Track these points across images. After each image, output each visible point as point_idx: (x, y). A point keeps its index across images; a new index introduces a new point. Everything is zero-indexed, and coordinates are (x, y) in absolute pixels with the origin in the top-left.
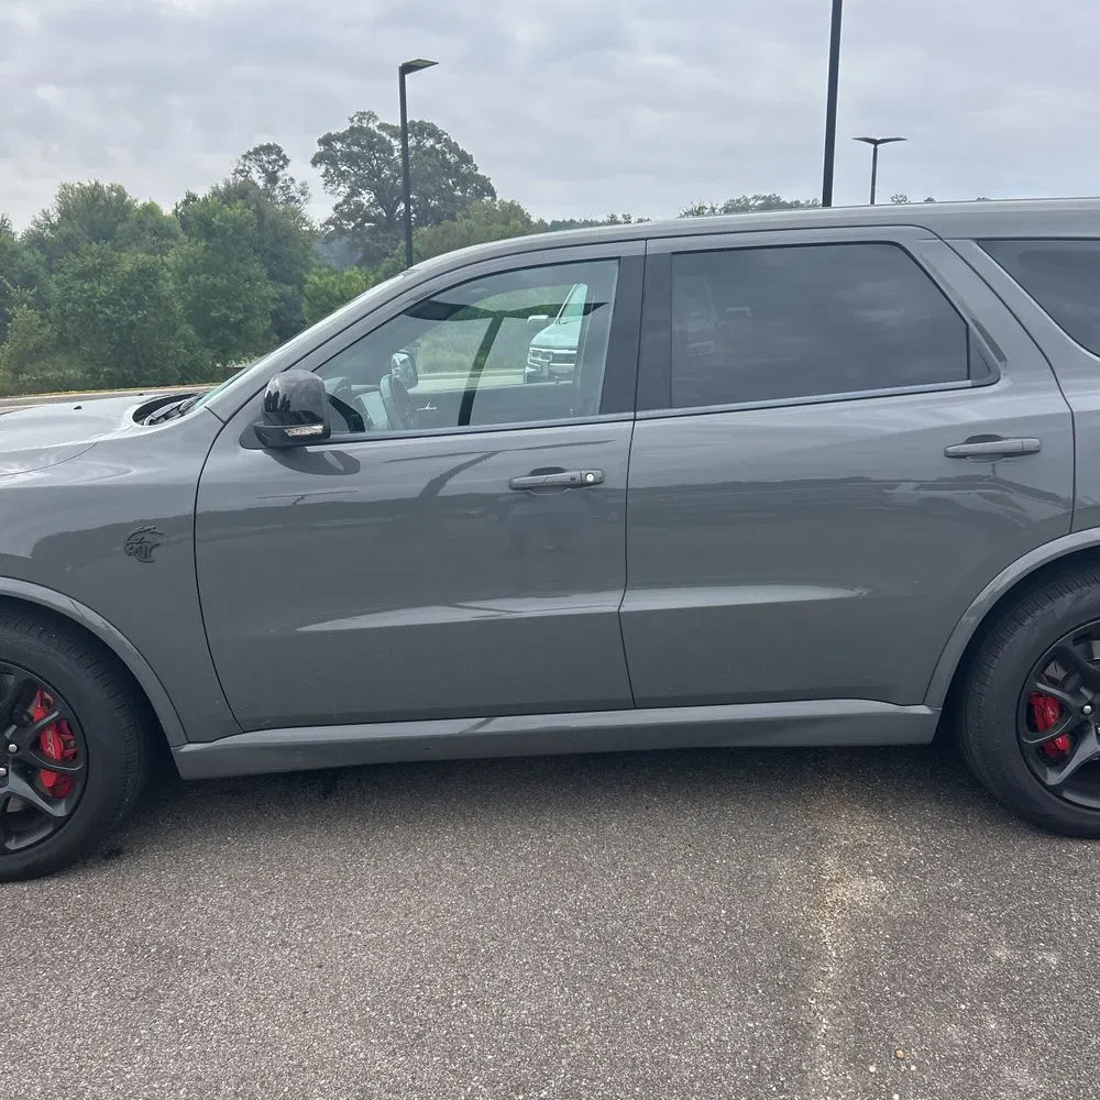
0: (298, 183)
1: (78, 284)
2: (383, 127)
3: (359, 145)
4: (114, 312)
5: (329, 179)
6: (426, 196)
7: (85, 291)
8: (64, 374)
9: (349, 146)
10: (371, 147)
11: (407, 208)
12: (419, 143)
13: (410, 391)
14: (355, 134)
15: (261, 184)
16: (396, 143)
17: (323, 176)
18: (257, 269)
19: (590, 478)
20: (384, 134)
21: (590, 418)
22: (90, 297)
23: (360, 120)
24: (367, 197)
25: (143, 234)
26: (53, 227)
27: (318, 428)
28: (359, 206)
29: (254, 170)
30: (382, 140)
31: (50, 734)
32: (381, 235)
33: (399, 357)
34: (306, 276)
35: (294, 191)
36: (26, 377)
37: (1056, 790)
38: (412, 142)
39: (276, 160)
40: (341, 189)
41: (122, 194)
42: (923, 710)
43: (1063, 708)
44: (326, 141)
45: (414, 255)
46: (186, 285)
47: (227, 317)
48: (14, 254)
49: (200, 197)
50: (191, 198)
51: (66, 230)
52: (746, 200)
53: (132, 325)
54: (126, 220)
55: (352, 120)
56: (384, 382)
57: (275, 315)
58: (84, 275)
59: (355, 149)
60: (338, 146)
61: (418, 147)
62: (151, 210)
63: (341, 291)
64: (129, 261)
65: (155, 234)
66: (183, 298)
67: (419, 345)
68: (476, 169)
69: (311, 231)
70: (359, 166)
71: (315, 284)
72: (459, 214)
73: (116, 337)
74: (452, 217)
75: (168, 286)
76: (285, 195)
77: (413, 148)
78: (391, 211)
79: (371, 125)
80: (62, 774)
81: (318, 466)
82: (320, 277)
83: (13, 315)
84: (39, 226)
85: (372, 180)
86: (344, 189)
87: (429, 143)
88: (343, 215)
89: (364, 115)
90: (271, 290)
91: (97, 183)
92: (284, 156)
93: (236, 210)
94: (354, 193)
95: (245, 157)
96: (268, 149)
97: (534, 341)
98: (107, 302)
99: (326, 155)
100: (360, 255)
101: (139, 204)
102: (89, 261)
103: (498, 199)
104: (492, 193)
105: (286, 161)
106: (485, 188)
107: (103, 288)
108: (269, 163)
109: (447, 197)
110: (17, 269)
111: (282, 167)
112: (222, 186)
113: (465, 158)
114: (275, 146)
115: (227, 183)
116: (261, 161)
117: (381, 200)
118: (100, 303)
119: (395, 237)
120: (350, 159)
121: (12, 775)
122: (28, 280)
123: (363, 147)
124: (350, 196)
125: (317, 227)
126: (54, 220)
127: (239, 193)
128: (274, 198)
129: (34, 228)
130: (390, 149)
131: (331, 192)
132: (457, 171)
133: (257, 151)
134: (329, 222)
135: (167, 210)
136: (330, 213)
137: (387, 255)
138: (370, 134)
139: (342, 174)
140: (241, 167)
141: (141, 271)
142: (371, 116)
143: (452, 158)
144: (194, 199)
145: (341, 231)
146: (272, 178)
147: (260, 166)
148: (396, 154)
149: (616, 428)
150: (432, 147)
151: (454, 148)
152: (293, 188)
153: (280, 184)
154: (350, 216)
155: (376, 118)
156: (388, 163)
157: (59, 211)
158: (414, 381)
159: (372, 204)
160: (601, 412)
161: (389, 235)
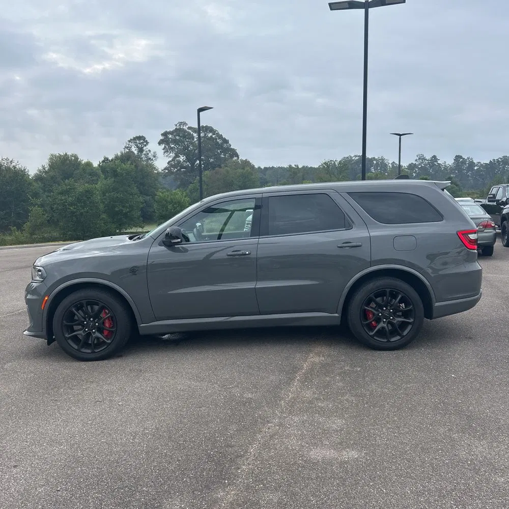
0: (152, 152)
1: (59, 197)
2: (189, 128)
3: (179, 136)
4: (74, 209)
5: (166, 151)
6: (208, 157)
7: (62, 200)
8: (52, 235)
9: (175, 136)
10: (184, 137)
11: (200, 162)
12: (205, 135)
13: (202, 234)
14: (178, 131)
15: (136, 152)
16: (195, 135)
17: (163, 149)
18: (135, 190)
19: (247, 253)
20: (190, 131)
21: (249, 238)
22: (64, 202)
23: (180, 125)
24: (182, 158)
25: (85, 175)
26: (46, 172)
27: (179, 240)
28: (179, 162)
29: (133, 147)
30: (189, 134)
31: (107, 321)
32: (189, 174)
33: (198, 224)
34: (156, 192)
35: (150, 155)
36: (36, 236)
37: (372, 337)
38: (202, 135)
39: (142, 143)
40: (171, 154)
41: (76, 158)
42: (336, 315)
43: (374, 314)
44: (165, 134)
45: (203, 183)
46: (105, 197)
47: (122, 210)
48: (30, 184)
49: (110, 159)
50: (106, 160)
51: (52, 174)
52: (351, 157)
53: (81, 214)
54: (78, 169)
55: (176, 125)
56: (195, 230)
57: (142, 209)
58: (61, 193)
59: (178, 138)
60: (170, 136)
61: (205, 136)
62: (89, 164)
63: (171, 199)
64: (81, 187)
65: (90, 175)
66: (104, 203)
67: (204, 221)
68: (230, 146)
69: (157, 173)
70: (179, 145)
71: (160, 196)
72: (222, 165)
73: (75, 219)
74: (220, 166)
75: (97, 198)
76: (146, 157)
77: (203, 137)
78: (193, 164)
79: (184, 127)
80: (110, 331)
81: (178, 250)
82: (162, 193)
83: (32, 210)
84: (40, 172)
85: (184, 151)
86: (173, 155)
87: (210, 135)
88: (171, 166)
89: (181, 123)
90: (141, 199)
91: (66, 154)
92: (147, 141)
93: (127, 166)
94: (177, 156)
95: (129, 141)
96: (140, 138)
97: (247, 220)
98: (71, 204)
99: (165, 140)
100: (179, 183)
101: (83, 162)
102: (65, 188)
103: (240, 158)
104: (237, 156)
105: (147, 143)
106: (234, 153)
107: (71, 199)
108: (140, 144)
109: (217, 157)
110: (30, 190)
111: (145, 145)
112: (119, 154)
113: (226, 141)
114: (143, 137)
115: (122, 153)
116: (136, 143)
117: (188, 159)
118: (69, 205)
119: (195, 175)
120: (175, 142)
121: (96, 332)
122: (36, 195)
123: (181, 137)
124: (175, 158)
125: (160, 170)
126: (47, 169)
127: (126, 157)
128: (141, 158)
129: (39, 173)
130: (193, 138)
131: (167, 156)
132: (222, 147)
133: (135, 139)
134: (165, 169)
135: (95, 164)
136: (166, 165)
137: (191, 183)
138: (184, 131)
139: (172, 148)
140: (127, 146)
141: (87, 191)
142: (185, 124)
143: (220, 141)
144: (107, 159)
145: (170, 173)
146: (141, 150)
147: (136, 145)
148: (195, 140)
149: (254, 240)
150: (211, 136)
151: (220, 137)
152: (150, 154)
153: (144, 153)
154: (175, 166)
155: (187, 124)
156: (192, 143)
157: (49, 165)
158: (203, 232)
159: (184, 161)
160: (251, 236)
161: (192, 174)
